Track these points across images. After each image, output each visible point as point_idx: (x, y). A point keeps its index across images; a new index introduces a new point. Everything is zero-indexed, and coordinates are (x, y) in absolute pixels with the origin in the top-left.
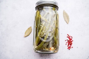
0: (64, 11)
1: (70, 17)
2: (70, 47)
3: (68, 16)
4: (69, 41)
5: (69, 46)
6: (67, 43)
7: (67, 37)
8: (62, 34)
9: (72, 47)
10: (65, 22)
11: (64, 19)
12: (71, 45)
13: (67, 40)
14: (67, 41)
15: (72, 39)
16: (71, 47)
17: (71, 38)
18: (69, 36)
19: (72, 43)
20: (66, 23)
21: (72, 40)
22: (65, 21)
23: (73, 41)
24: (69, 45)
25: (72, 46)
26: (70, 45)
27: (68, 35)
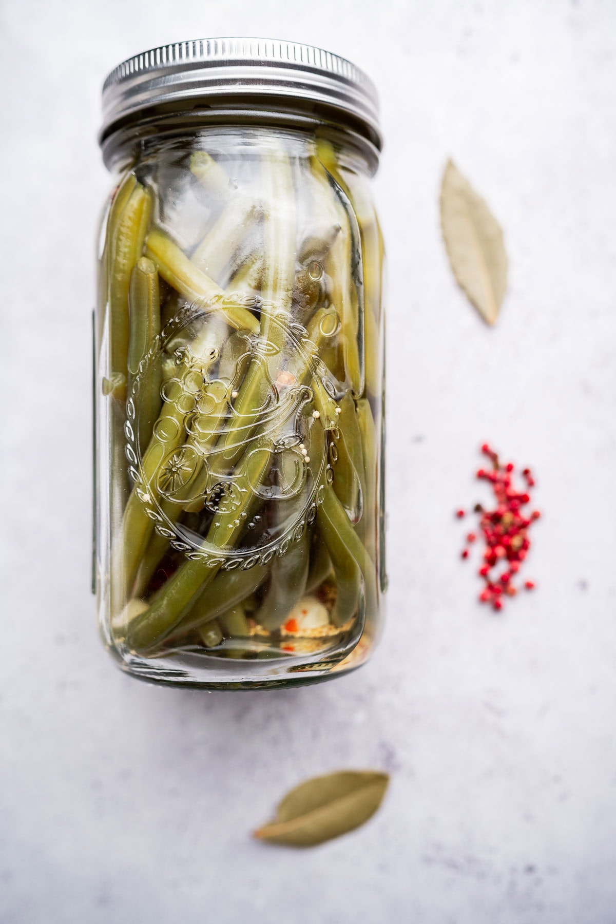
0: (450, 165)
1: (512, 247)
2: (505, 580)
3: (500, 233)
4: (495, 518)
5: (496, 573)
6: (471, 539)
7: (482, 475)
8: (419, 439)
9: (529, 586)
10: (458, 302)
11: (454, 270)
12: (514, 556)
13: (478, 508)
14: (472, 523)
15: (524, 499)
16: (517, 582)
17: (518, 486)
18: (503, 461)
19: (525, 546)
20: (469, 319)
21: (525, 512)
22: (462, 287)
23: (536, 516)
24: (491, 561)
25: (528, 570)
26: (502, 567)
27: (486, 450)
